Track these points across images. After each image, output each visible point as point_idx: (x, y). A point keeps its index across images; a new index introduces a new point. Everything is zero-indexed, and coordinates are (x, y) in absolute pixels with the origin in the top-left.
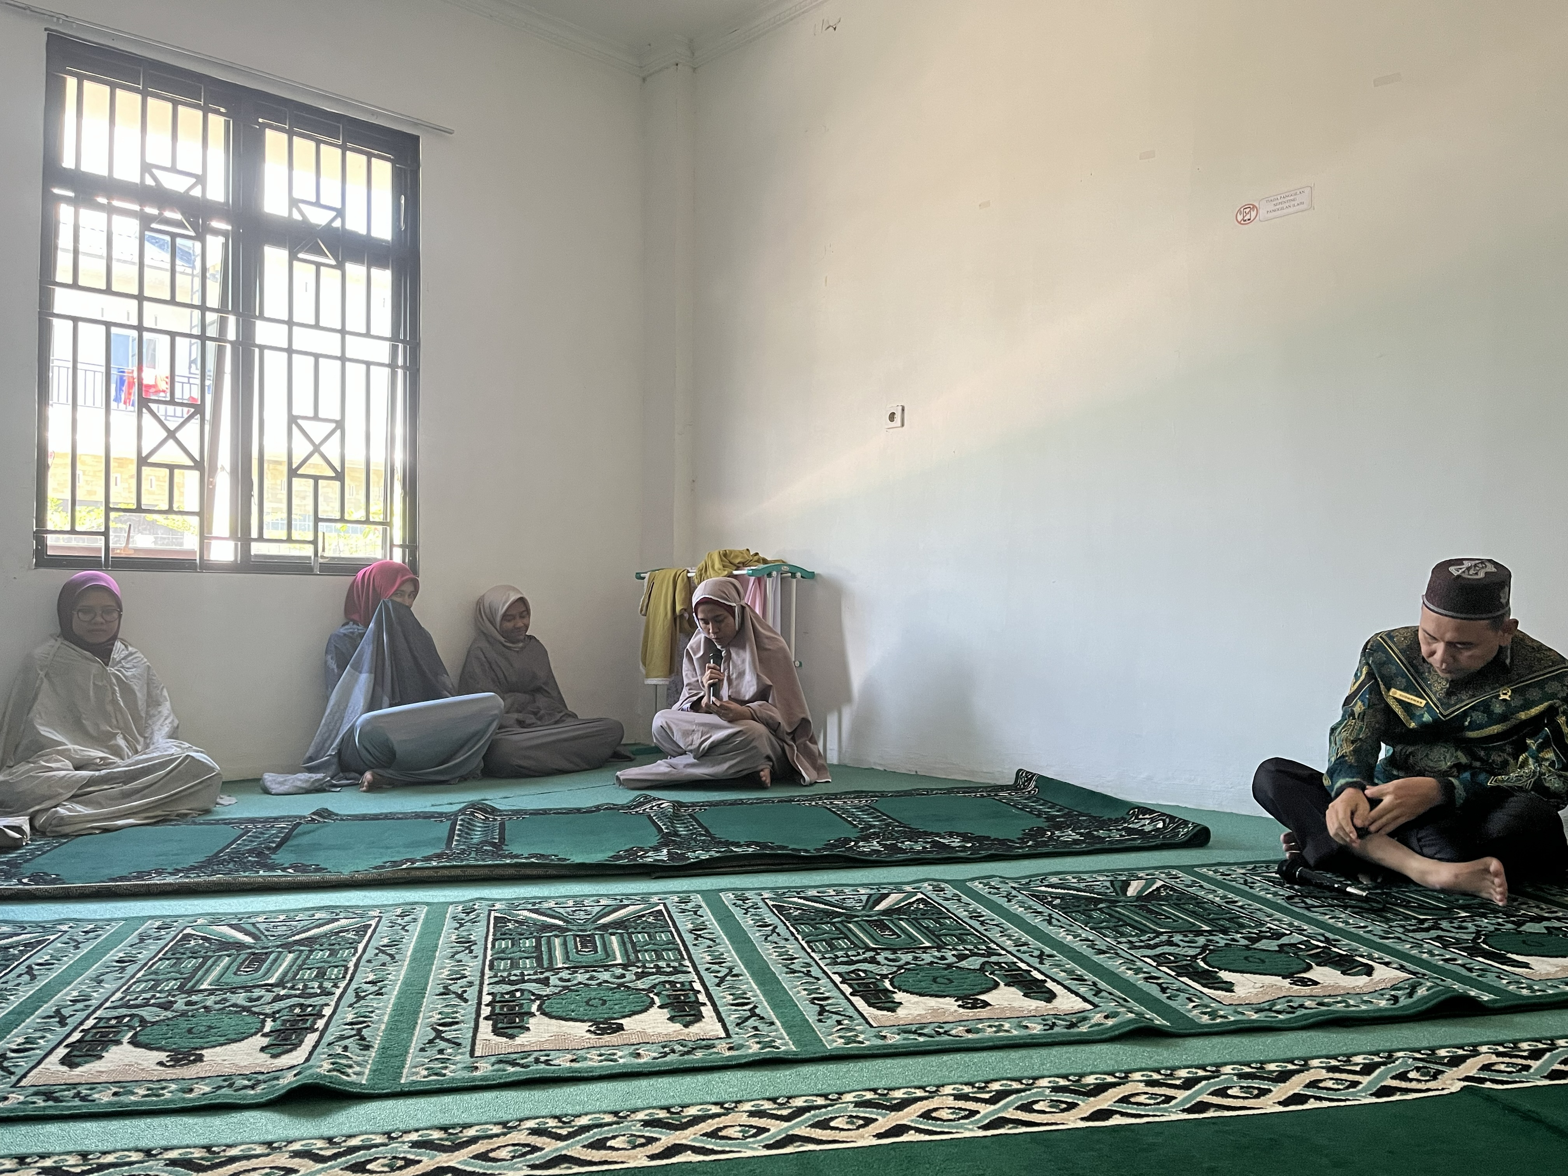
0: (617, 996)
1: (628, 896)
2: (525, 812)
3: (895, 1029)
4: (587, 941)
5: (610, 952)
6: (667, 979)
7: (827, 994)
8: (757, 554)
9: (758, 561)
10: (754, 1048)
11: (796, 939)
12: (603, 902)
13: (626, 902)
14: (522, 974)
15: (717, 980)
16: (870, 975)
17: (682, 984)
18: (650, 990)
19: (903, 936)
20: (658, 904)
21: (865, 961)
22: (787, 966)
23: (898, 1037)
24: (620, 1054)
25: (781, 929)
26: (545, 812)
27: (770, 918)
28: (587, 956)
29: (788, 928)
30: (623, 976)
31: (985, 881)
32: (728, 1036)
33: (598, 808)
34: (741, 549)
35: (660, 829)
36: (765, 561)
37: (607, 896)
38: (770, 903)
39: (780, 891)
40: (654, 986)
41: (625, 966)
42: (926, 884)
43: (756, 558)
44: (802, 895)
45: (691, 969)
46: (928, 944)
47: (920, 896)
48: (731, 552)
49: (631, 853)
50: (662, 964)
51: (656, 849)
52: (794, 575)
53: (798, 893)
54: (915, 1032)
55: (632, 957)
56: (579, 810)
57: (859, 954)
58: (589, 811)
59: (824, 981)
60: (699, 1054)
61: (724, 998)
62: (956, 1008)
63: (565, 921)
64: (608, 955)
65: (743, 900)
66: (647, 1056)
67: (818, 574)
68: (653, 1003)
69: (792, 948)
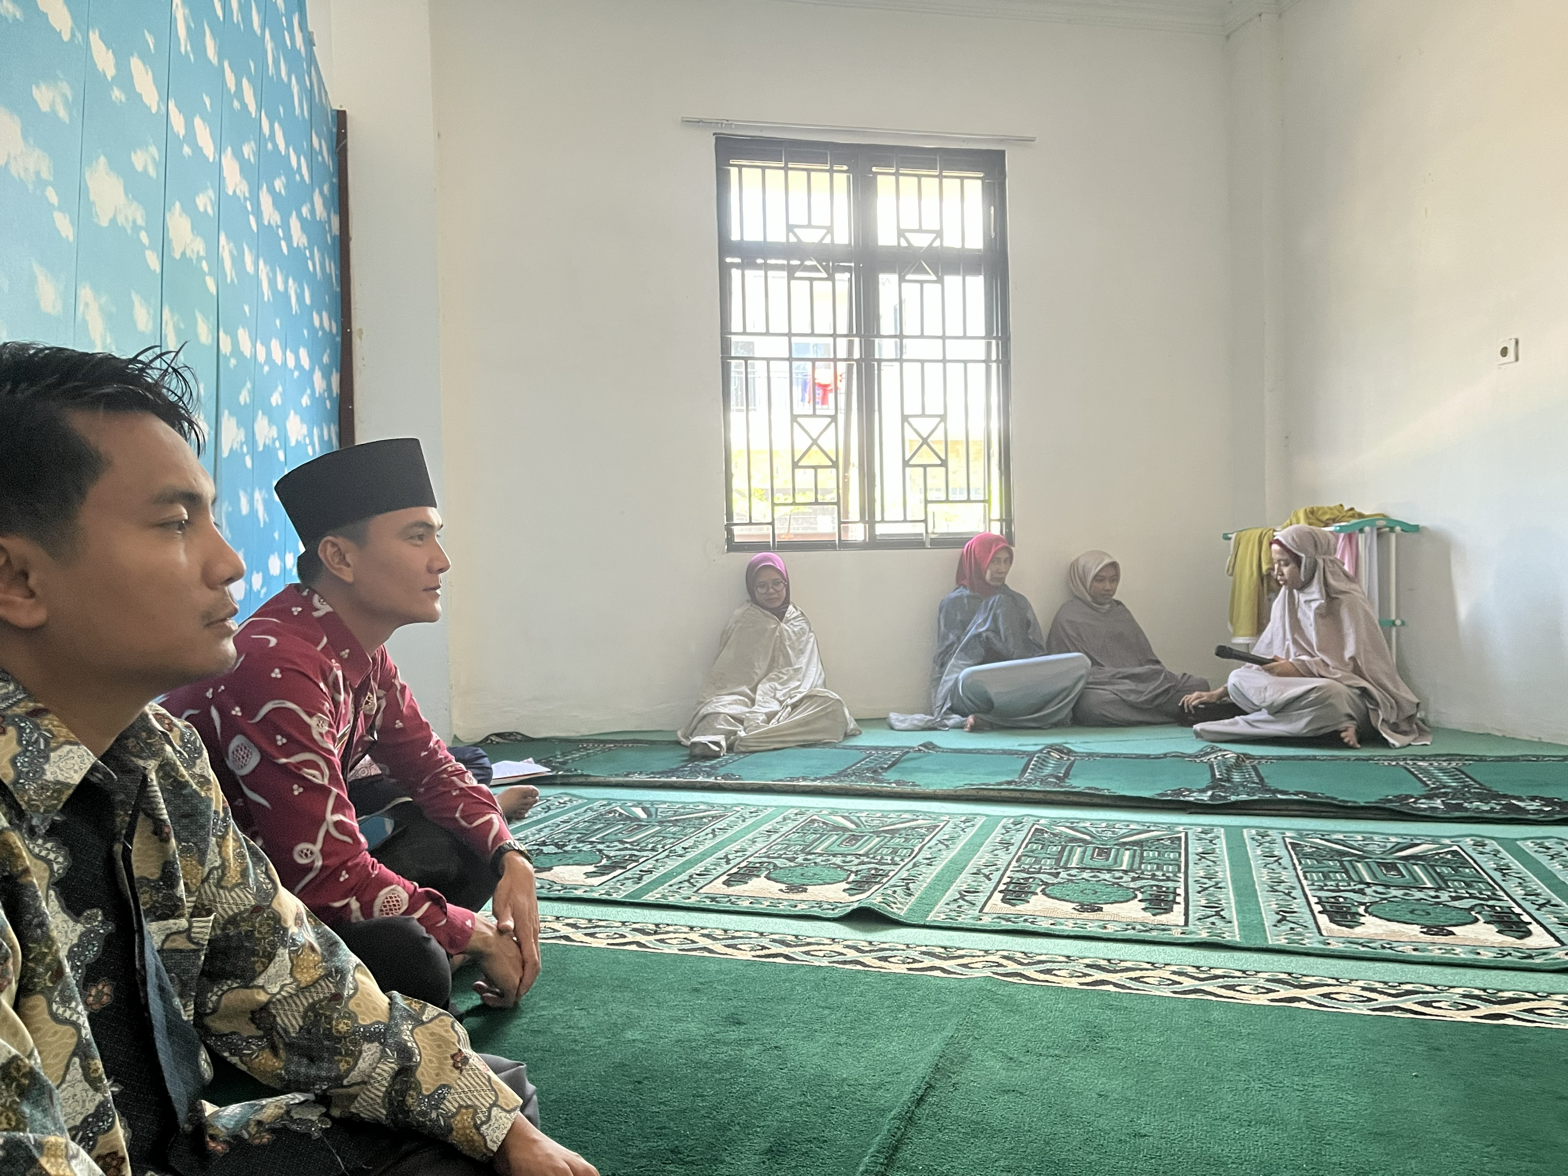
0: (1109, 890)
1: (1155, 824)
2: (1098, 755)
3: (1342, 940)
4: (1104, 852)
5: (1118, 861)
6: (1157, 883)
7: (1296, 910)
8: (1352, 509)
9: (1353, 516)
10: (1204, 935)
11: (1295, 869)
12: (1132, 827)
13: (1152, 828)
14: (1041, 868)
15: (1200, 889)
16: (1348, 901)
17: (1168, 888)
18: (1138, 889)
19: (1407, 877)
20: (1180, 832)
21: (1354, 891)
22: (1271, 887)
23: (1341, 945)
24: (1091, 925)
25: (1286, 861)
26: (1116, 756)
27: (1279, 851)
28: (1099, 862)
29: (1292, 860)
30: (1121, 878)
31: (1539, 841)
32: (1186, 923)
33: (1165, 755)
34: (1332, 505)
35: (1213, 775)
36: (1361, 516)
37: (1138, 822)
38: (1288, 840)
39: (1305, 833)
40: (1142, 887)
41: (1125, 872)
42: (1468, 839)
43: (1351, 513)
44: (1326, 837)
45: (1182, 880)
46: (1429, 885)
47: (1455, 848)
48: (1319, 509)
49: (1179, 792)
50: (1159, 873)
51: (1203, 791)
52: (1392, 530)
53: (1323, 835)
54: (1360, 944)
55: (1136, 866)
56: (1148, 757)
57: (1349, 885)
58: (1157, 757)
59: (1301, 900)
60: (1154, 933)
61: (1198, 900)
62: (1418, 933)
63: (1091, 836)
64: (1115, 862)
65: (1263, 837)
66: (1111, 929)
67: (1424, 528)
68: (1136, 897)
69: (1287, 875)
